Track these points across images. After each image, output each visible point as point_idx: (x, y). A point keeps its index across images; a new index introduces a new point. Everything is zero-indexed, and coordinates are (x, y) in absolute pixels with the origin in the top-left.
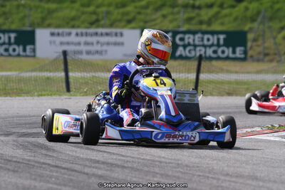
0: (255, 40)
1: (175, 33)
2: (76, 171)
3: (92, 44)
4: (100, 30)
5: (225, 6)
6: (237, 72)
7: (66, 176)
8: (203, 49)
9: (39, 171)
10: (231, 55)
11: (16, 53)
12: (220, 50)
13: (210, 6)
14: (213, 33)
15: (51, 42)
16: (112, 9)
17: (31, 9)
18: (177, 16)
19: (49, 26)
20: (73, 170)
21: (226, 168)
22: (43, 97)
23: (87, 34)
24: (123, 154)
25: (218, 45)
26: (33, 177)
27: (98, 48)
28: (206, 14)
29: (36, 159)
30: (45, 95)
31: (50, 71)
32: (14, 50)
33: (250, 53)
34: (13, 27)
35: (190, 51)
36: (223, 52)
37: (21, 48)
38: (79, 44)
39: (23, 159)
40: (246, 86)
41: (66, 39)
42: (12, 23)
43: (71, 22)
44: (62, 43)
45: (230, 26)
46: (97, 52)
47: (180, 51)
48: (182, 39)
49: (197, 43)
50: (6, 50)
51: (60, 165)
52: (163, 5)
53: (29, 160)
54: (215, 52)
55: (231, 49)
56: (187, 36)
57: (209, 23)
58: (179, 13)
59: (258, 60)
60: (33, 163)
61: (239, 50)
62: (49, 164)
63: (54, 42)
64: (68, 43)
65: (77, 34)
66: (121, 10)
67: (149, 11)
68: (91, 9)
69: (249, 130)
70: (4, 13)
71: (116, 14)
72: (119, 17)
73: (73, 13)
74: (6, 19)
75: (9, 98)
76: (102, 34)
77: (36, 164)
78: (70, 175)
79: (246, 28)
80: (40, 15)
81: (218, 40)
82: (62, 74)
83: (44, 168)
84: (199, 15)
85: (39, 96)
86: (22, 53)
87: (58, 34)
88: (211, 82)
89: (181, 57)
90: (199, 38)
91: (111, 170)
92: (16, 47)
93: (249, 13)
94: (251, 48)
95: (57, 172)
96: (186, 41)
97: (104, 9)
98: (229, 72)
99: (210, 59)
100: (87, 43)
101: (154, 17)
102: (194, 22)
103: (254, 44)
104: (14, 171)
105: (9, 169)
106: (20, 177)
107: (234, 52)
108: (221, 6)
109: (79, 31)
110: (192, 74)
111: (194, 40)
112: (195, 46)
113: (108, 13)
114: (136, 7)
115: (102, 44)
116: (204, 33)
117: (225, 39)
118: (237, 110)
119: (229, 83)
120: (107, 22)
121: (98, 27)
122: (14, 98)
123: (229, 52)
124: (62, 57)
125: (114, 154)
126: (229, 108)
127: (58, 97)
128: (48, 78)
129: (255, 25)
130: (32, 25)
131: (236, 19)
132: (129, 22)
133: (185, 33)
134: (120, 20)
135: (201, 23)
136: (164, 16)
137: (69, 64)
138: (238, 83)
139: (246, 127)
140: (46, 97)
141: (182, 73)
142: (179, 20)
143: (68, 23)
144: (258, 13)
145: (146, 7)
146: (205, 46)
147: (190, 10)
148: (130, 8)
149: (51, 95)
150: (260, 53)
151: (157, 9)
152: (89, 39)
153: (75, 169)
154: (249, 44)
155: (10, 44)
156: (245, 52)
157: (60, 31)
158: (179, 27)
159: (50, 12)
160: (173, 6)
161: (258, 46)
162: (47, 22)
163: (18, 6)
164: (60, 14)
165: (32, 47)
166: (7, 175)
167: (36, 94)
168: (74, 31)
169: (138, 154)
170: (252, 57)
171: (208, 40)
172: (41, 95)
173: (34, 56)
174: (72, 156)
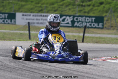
0: (107, 20)
1: (74, 17)
2: (36, 72)
3: (39, 20)
4: (43, 14)
5: (95, 6)
6: (99, 34)
7: (32, 75)
8: (86, 23)
9: (21, 72)
10: (97, 26)
11: (8, 22)
12: (93, 24)
13: (89, 6)
14: (90, 17)
15: (22, 18)
16: (48, 5)
17: (14, 4)
18: (75, 9)
19: (21, 12)
20: (35, 72)
21: (98, 73)
22: (20, 41)
23: (37, 16)
24: (55, 66)
25: (92, 22)
26: (18, 74)
27: (42, 21)
28: (87, 9)
29: (19, 67)
30: (21, 40)
31: (22, 31)
32: (7, 21)
33: (105, 26)
34: (7, 11)
35: (80, 24)
36: (94, 25)
37: (10, 20)
38: (34, 19)
39: (14, 67)
40: (103, 40)
41: (28, 17)
42: (6, 10)
43: (31, 10)
44: (27, 19)
45: (97, 14)
46: (41, 23)
47: (76, 24)
48: (77, 19)
49: (83, 21)
50: (4, 21)
51: (29, 70)
52: (69, 5)
53: (16, 67)
54: (90, 25)
55: (97, 24)
56: (79, 18)
57: (88, 12)
58: (76, 8)
59: (108, 29)
60: (18, 69)
61: (100, 24)
62: (25, 69)
63: (24, 18)
64: (29, 19)
65: (33, 16)
66: (52, 6)
67: (63, 7)
68: (40, 5)
69: (106, 58)
70: (3, 6)
71: (50, 8)
72: (51, 9)
73: (32, 7)
74: (4, 8)
75: (6, 41)
76: (43, 16)
77: (19, 69)
78: (34, 74)
79: (104, 15)
80: (18, 7)
81: (92, 20)
82: (28, 32)
83: (23, 71)
84: (84, 9)
85: (18, 41)
86: (10, 22)
87: (25, 15)
88: (89, 37)
89: (76, 27)
90: (84, 19)
91: (50, 73)
92: (7, 20)
93: (105, 9)
94: (105, 24)
95: (28, 73)
96: (79, 20)
97: (45, 5)
98: (97, 33)
99: (88, 27)
100: (37, 19)
101: (65, 9)
102: (82, 12)
103: (107, 22)
104: (10, 72)
105: (8, 71)
106: (13, 74)
107: (98, 25)
108: (94, 6)
109: (34, 14)
110: (81, 34)
111: (82, 20)
112: (82, 22)
113: (46, 7)
114: (58, 5)
115: (44, 20)
116: (86, 17)
117: (95, 20)
118: (101, 49)
119: (97, 38)
120: (46, 11)
121: (42, 13)
122: (8, 41)
123: (96, 25)
124: (28, 25)
125: (51, 66)
126: (97, 48)
127: (26, 41)
128: (21, 33)
129: (107, 14)
130: (15, 11)
131: (100, 11)
132: (55, 11)
133: (78, 16)
134: (51, 10)
135: (85, 12)
136: (70, 9)
137: (31, 28)
138: (100, 38)
139: (105, 57)
140: (21, 41)
141: (77, 33)
142: (76, 11)
143: (29, 11)
144: (109, 9)
145: (62, 5)
146: (86, 22)
147: (80, 7)
148: (55, 5)
149: (23, 41)
150: (109, 26)
151: (67, 6)
152: (38, 18)
153: (35, 71)
154: (105, 22)
155: (5, 18)
156: (103, 25)
157: (26, 14)
158: (76, 14)
159: (22, 6)
160: (74, 5)
161: (108, 23)
162: (21, 10)
163: (9, 3)
164: (26, 7)
165: (14, 20)
166: (8, 73)
167: (17, 40)
168: (32, 14)
169: (61, 66)
170: (106, 27)
171: (88, 20)
172: (19, 40)
173: (15, 24)
174: (34, 66)
